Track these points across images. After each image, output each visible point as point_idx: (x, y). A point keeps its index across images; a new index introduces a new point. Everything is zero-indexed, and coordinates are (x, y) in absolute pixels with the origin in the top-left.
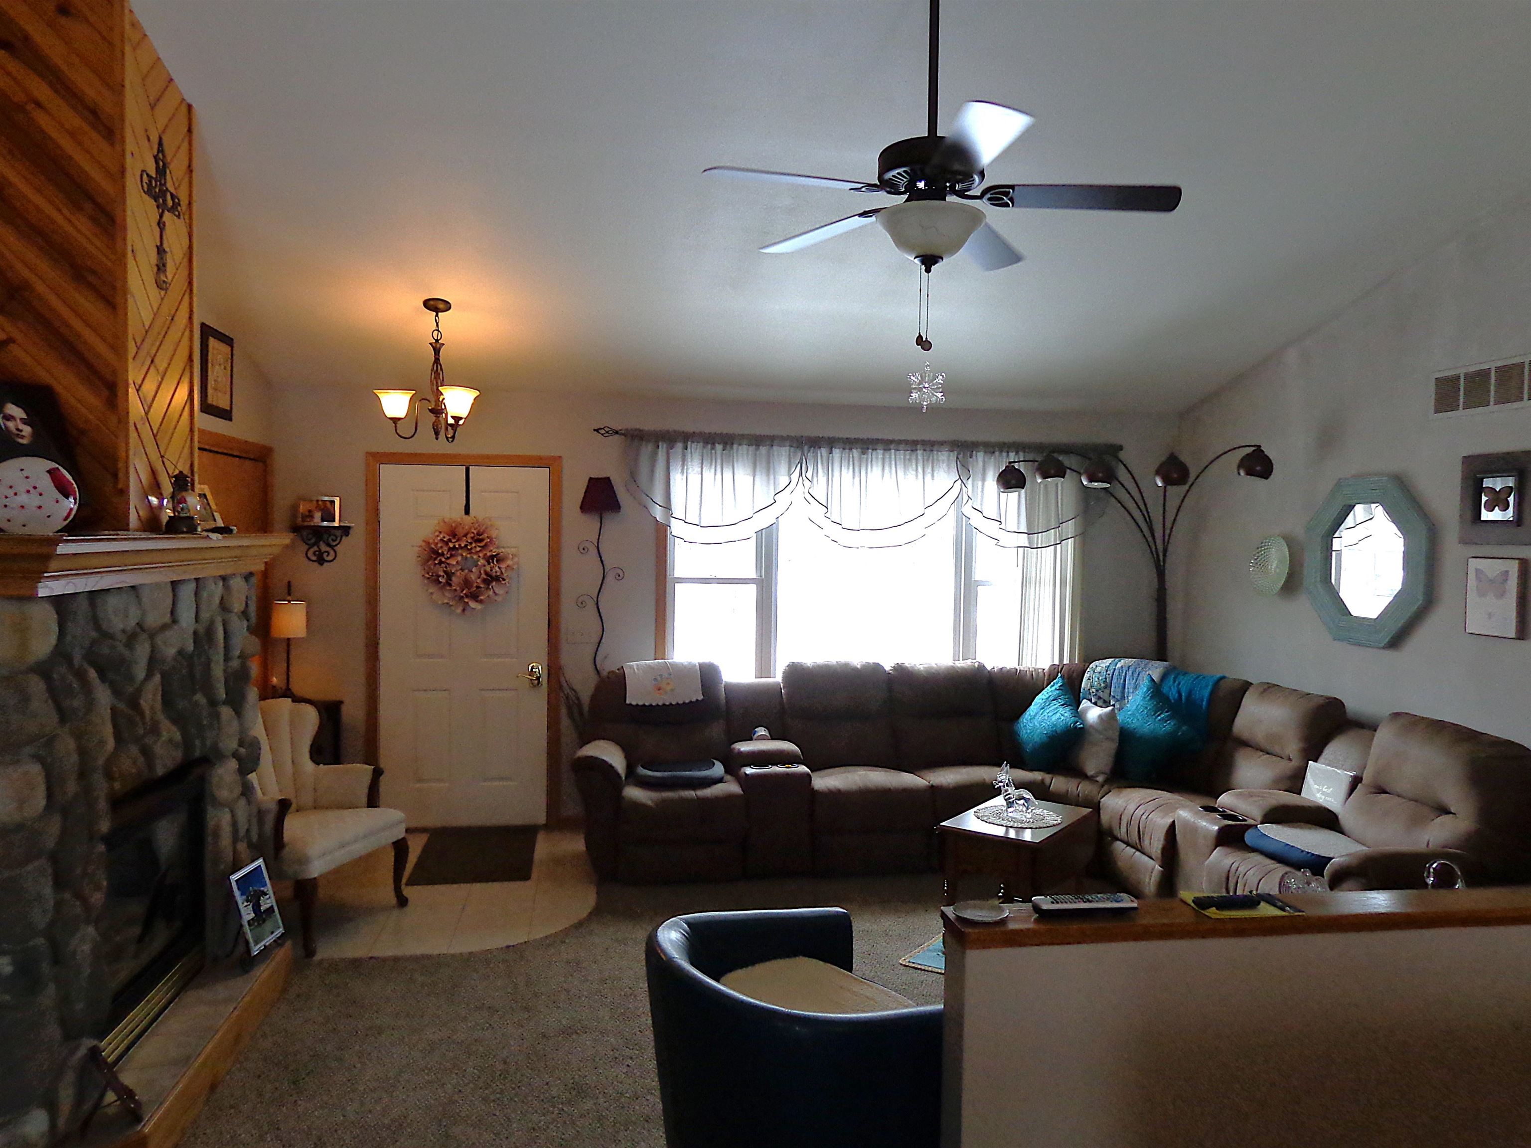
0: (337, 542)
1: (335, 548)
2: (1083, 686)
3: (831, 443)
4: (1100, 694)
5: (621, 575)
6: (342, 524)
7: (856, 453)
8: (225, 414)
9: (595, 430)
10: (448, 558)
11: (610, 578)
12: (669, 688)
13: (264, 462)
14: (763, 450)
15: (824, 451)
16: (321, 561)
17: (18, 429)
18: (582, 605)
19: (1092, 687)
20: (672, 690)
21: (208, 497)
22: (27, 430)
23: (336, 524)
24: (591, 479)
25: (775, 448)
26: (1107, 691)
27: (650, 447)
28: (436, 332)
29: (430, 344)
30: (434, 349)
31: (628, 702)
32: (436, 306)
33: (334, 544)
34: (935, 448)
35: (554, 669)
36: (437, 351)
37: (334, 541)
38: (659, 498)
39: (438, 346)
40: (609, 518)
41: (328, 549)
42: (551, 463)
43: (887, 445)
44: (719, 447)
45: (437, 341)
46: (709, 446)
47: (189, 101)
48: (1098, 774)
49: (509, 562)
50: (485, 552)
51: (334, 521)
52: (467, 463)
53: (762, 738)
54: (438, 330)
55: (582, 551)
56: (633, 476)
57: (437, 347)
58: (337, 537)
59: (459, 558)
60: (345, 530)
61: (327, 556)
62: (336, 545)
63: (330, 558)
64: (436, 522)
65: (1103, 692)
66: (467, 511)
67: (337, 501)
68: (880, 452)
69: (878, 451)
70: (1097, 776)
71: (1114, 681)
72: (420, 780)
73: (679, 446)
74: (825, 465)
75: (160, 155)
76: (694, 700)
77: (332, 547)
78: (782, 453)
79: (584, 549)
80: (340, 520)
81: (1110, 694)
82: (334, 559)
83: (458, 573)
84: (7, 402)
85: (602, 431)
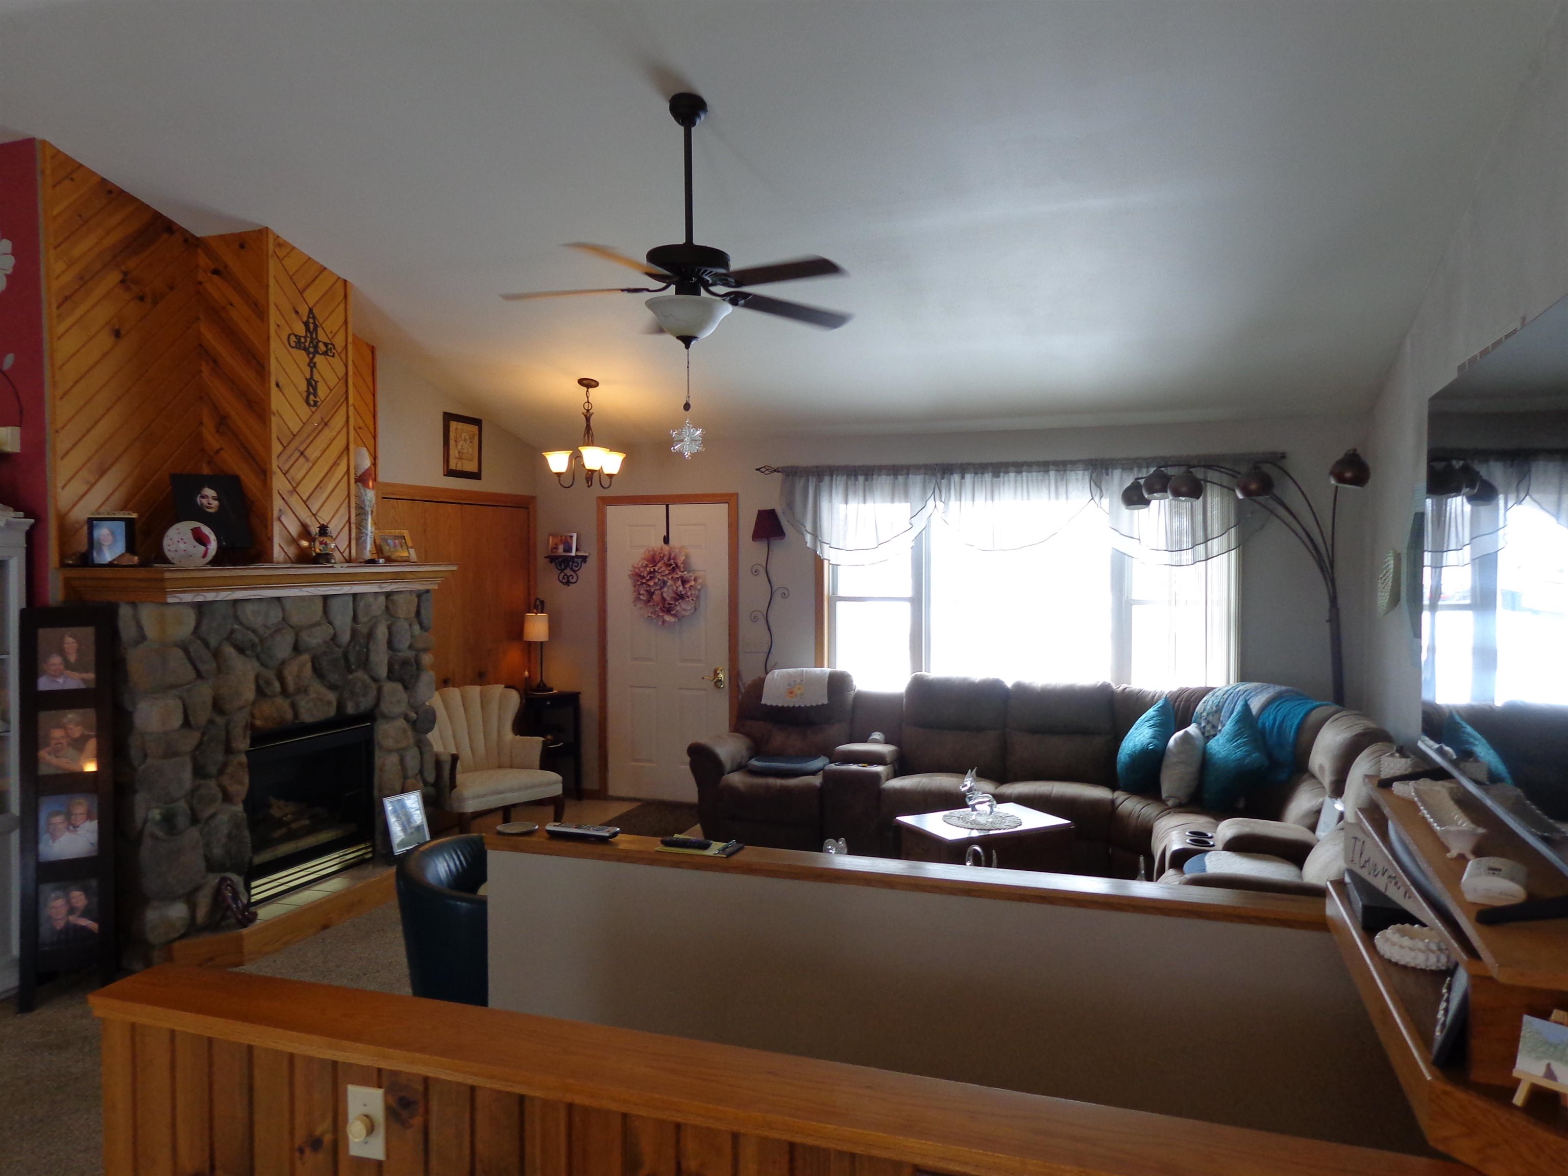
0: (578, 568)
1: (577, 572)
2: (1197, 710)
3: (963, 469)
4: (1210, 718)
5: (787, 595)
6: (579, 554)
7: (988, 477)
8: (476, 476)
9: (757, 469)
10: (648, 580)
11: (777, 597)
12: (799, 692)
13: (527, 508)
14: (901, 479)
15: (956, 478)
16: (568, 583)
17: (209, 504)
18: (755, 619)
19: (1204, 710)
20: (802, 694)
21: (406, 538)
22: (215, 503)
23: (573, 554)
24: (759, 511)
25: (911, 476)
26: (1216, 716)
27: (803, 481)
28: (587, 404)
29: (583, 413)
30: (586, 416)
31: (763, 702)
32: (588, 383)
33: (576, 569)
34: (1069, 466)
35: (735, 675)
36: (588, 419)
37: (576, 567)
38: (809, 526)
39: (588, 415)
40: (776, 544)
41: (572, 573)
42: (731, 500)
43: (1019, 467)
44: (861, 479)
45: (588, 411)
46: (853, 478)
47: (344, 277)
48: (1170, 797)
49: (692, 583)
50: (672, 575)
51: (571, 551)
52: (667, 501)
53: (876, 741)
54: (588, 402)
55: (754, 572)
56: (790, 505)
57: (588, 417)
58: (578, 564)
59: (656, 580)
60: (584, 559)
61: (572, 578)
62: (578, 570)
63: (574, 580)
64: (643, 550)
65: (1213, 716)
66: (666, 540)
67: (575, 535)
68: (1012, 475)
69: (1010, 474)
70: (1168, 801)
71: (1226, 705)
72: (636, 760)
73: (827, 479)
74: (958, 492)
75: (311, 320)
76: (820, 703)
77: (575, 571)
78: (916, 481)
79: (756, 571)
80: (577, 550)
81: (1219, 719)
82: (577, 579)
83: (657, 592)
84: (204, 487)
85: (763, 470)
